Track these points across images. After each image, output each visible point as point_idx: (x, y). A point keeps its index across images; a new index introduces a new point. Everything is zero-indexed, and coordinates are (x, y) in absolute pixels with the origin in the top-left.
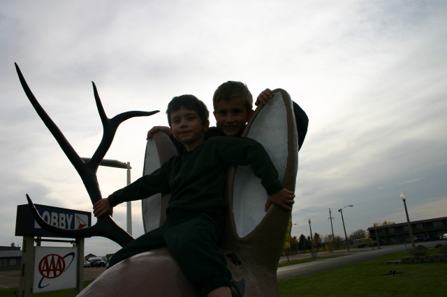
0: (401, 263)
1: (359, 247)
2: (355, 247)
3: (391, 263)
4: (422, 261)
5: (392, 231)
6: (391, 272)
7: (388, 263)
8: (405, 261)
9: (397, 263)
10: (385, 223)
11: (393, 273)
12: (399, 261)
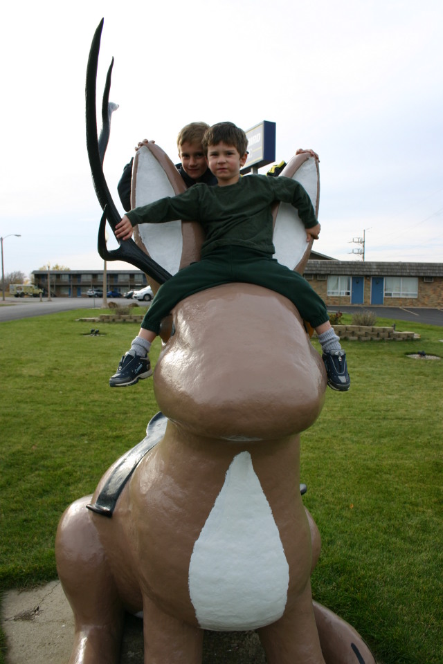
0: (99, 322)
1: (17, 296)
2: (10, 295)
3: (85, 321)
4: (124, 321)
5: (65, 279)
6: (92, 331)
7: (81, 320)
8: (103, 320)
9: (94, 321)
10: (57, 267)
11: (97, 333)
12: (97, 319)
